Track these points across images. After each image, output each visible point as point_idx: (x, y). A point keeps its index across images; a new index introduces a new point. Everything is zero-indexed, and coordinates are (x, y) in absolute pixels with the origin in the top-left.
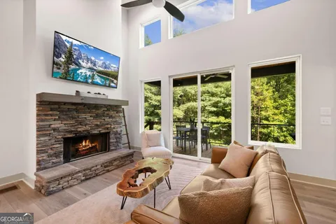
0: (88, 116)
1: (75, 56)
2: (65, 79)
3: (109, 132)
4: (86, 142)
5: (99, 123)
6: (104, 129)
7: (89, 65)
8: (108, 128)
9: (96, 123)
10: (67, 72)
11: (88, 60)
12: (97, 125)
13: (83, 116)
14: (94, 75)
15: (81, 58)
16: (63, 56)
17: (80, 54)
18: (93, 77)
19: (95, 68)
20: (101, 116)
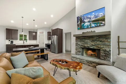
0: (88, 41)
1: (82, 19)
2: (81, 29)
3: (100, 49)
4: (90, 51)
5: (93, 44)
6: (97, 47)
7: (88, 20)
8: (99, 47)
9: (92, 44)
10: (81, 27)
11: (87, 18)
12: (92, 45)
13: (86, 41)
14: (91, 24)
15: (84, 19)
16: (79, 21)
17: (84, 17)
18: (90, 25)
19: (91, 20)
20: (94, 41)
